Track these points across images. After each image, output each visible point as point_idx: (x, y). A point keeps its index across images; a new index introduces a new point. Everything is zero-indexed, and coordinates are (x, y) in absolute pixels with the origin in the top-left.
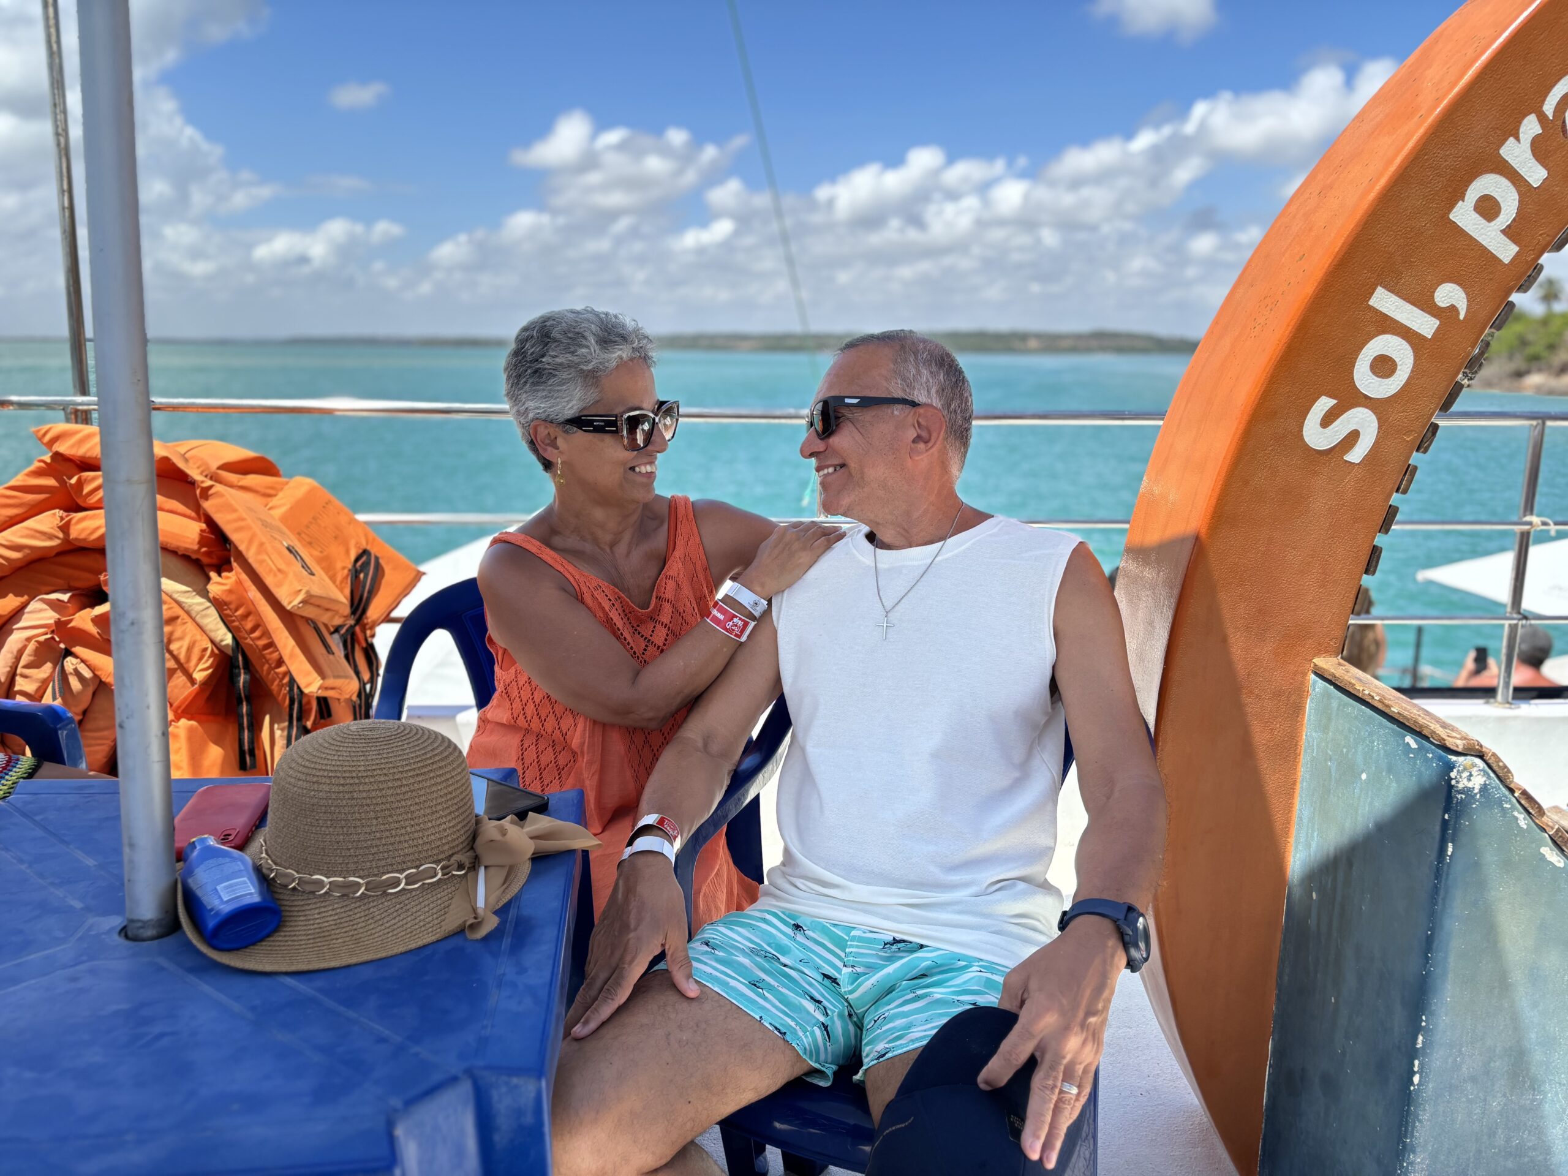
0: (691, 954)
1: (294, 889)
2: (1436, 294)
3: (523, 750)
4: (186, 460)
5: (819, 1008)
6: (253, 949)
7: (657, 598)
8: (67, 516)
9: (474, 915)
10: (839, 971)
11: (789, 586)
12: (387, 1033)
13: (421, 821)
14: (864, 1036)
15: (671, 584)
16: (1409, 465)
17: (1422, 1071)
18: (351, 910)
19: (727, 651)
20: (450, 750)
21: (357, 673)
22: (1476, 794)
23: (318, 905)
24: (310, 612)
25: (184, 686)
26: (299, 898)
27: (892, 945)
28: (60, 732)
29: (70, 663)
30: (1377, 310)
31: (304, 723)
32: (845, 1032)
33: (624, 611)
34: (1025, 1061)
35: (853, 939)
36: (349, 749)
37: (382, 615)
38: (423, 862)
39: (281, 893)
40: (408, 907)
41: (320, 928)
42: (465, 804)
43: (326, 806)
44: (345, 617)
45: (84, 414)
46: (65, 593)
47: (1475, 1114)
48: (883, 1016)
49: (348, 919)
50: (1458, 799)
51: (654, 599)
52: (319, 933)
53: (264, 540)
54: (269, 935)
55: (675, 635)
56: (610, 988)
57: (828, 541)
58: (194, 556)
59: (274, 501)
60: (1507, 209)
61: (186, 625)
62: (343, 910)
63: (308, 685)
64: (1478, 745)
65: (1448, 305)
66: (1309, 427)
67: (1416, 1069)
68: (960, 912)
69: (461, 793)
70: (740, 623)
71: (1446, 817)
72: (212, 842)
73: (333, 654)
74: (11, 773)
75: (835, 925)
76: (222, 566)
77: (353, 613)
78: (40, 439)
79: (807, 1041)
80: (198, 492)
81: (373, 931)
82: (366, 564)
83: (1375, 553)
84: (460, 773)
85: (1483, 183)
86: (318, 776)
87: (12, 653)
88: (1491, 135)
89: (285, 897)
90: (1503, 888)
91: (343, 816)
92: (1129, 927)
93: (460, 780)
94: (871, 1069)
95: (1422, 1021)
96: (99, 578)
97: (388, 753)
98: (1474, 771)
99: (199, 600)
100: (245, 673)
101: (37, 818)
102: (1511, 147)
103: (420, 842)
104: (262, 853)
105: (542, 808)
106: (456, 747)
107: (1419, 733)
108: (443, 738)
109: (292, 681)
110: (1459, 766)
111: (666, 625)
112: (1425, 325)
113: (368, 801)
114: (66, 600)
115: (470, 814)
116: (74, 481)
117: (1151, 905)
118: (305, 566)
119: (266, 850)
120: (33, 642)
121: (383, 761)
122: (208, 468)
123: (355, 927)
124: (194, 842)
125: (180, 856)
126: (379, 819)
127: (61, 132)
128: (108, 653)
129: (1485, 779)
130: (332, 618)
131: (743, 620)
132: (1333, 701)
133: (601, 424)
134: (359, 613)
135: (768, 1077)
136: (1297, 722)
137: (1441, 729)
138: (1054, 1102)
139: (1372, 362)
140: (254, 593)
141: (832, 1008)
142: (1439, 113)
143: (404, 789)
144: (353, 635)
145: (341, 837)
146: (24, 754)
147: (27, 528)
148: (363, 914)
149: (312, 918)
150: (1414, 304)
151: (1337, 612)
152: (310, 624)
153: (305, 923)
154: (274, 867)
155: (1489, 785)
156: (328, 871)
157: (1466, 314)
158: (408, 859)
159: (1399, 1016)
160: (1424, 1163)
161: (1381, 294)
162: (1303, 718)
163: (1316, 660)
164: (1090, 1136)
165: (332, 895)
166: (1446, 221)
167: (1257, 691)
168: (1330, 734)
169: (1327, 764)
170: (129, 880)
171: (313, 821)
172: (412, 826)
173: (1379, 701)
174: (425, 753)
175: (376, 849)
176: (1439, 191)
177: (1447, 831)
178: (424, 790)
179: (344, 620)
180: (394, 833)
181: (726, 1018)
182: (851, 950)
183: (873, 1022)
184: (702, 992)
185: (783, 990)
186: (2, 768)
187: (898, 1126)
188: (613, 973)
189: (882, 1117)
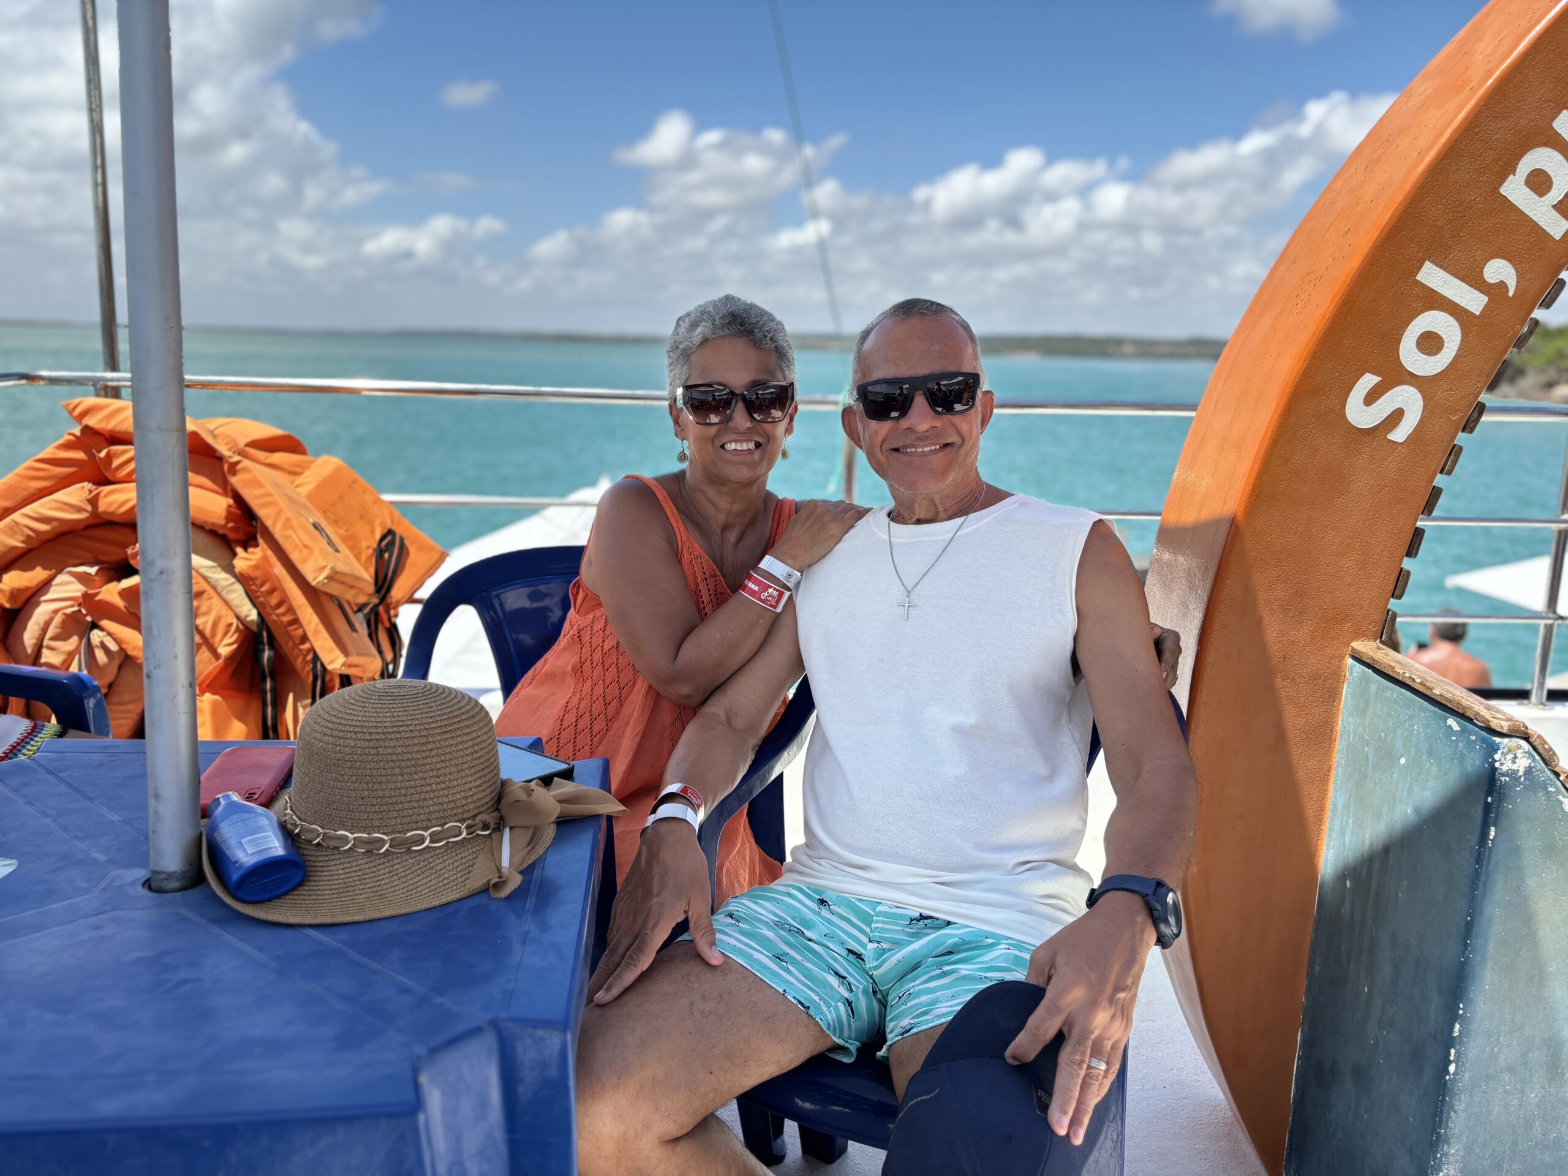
0: (716, 926)
1: (319, 844)
2: (1486, 270)
4: (215, 437)
5: (843, 983)
6: (278, 902)
8: (96, 489)
9: (498, 875)
10: (864, 946)
12: (411, 984)
13: (446, 778)
14: (888, 1014)
16: (1455, 445)
17: (1458, 1060)
18: (375, 866)
19: (765, 623)
20: (477, 709)
21: (380, 652)
22: (1521, 777)
23: (342, 861)
24: (334, 589)
25: (209, 661)
26: (324, 853)
27: (919, 920)
28: (86, 701)
29: (96, 636)
30: (1425, 285)
32: (870, 1009)
34: (1053, 1036)
35: (880, 914)
36: (375, 706)
37: (406, 595)
38: (448, 821)
39: (305, 849)
40: (432, 865)
41: (345, 883)
42: (491, 764)
43: (351, 761)
44: (369, 595)
45: (115, 390)
46: (93, 566)
47: (1512, 1105)
48: (908, 992)
49: (372, 875)
50: (1501, 781)
52: (342, 888)
53: (291, 516)
54: (293, 889)
56: (633, 954)
58: (221, 532)
59: (301, 479)
60: (1559, 184)
61: (212, 600)
62: (366, 866)
63: (331, 662)
64: (1523, 726)
65: (1498, 281)
66: (1351, 405)
67: (1452, 1058)
68: (988, 890)
69: (488, 753)
70: (775, 593)
71: (1489, 800)
72: (235, 797)
73: (357, 631)
74: (36, 739)
75: (861, 900)
76: (249, 542)
77: (378, 590)
78: (71, 413)
79: (830, 1016)
80: (226, 467)
81: (397, 888)
82: (392, 544)
83: (1418, 536)
84: (486, 733)
85: (1535, 157)
86: (344, 731)
87: (39, 625)
88: (1544, 108)
89: (310, 852)
90: (1546, 873)
91: (368, 771)
92: (1159, 902)
93: (486, 740)
94: (896, 1045)
95: (1460, 1008)
96: (126, 552)
97: (414, 710)
98: (1519, 753)
99: (224, 575)
100: (269, 649)
101: (63, 775)
103: (445, 800)
104: (287, 809)
105: (567, 774)
107: (1462, 716)
108: (470, 698)
109: (316, 657)
110: (1504, 748)
112: (1474, 301)
113: (394, 757)
114: (93, 573)
115: (495, 775)
116: (103, 454)
118: (330, 543)
119: (291, 807)
120: (60, 614)
121: (409, 718)
122: (235, 443)
123: (379, 883)
124: (218, 798)
125: (205, 812)
126: (405, 776)
128: (136, 627)
129: (1529, 761)
130: (356, 596)
131: (777, 590)
132: (1371, 685)
134: (383, 591)
135: (791, 1051)
136: (1333, 707)
137: (1485, 711)
138: (1082, 1077)
139: (1418, 339)
140: (279, 570)
141: (856, 984)
142: (1490, 86)
143: (430, 746)
144: (377, 615)
145: (366, 793)
146: (49, 721)
147: (56, 501)
148: (387, 870)
149: (336, 873)
150: (1462, 280)
151: (1377, 595)
152: (333, 601)
153: (329, 878)
154: (299, 822)
155: (1533, 768)
156: (353, 827)
157: (1515, 290)
158: (432, 817)
159: (1435, 1004)
160: (1458, 1155)
161: (1429, 269)
162: (1339, 703)
163: (1354, 644)
164: (1118, 1117)
165: (356, 851)
166: (1496, 195)
167: (1292, 675)
168: (1368, 718)
169: (1363, 750)
170: (154, 832)
171: (338, 776)
172: (438, 783)
173: (1420, 683)
174: (452, 712)
175: (400, 806)
176: (1489, 164)
177: (1490, 815)
178: (450, 748)
179: (367, 597)
180: (419, 790)
181: (750, 990)
182: (877, 925)
183: (898, 998)
184: (725, 962)
185: (808, 964)
186: (28, 733)
187: (923, 1098)
188: (636, 939)
189: (907, 1089)
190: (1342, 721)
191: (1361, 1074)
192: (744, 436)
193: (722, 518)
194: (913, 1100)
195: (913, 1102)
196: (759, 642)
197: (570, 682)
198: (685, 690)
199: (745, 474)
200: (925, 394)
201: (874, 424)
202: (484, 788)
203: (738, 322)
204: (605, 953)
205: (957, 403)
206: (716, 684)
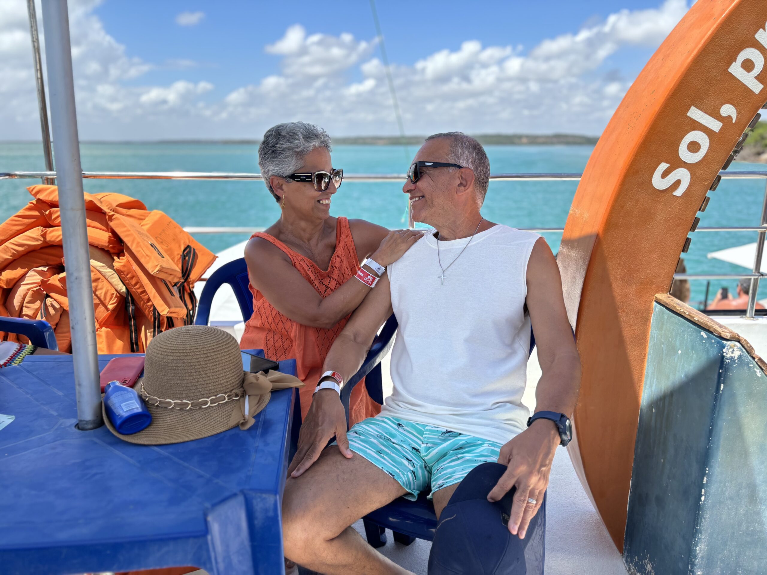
0: (349, 438)
1: (157, 406)
2: (721, 110)
3: (267, 341)
4: (101, 202)
5: (410, 463)
6: (139, 434)
7: (331, 266)
8: (45, 230)
9: (243, 419)
10: (420, 446)
11: (396, 260)
12: (202, 473)
13: (217, 373)
14: (432, 477)
15: (338, 260)
16: (706, 197)
17: (706, 495)
18: (185, 416)
19: (365, 291)
20: (231, 339)
21: (186, 305)
22: (736, 360)
23: (169, 413)
24: (162, 276)
25: (104, 312)
26: (160, 410)
27: (446, 433)
28: (45, 333)
29: (49, 301)
30: (691, 118)
31: (161, 330)
32: (423, 475)
33: (315, 272)
34: (510, 489)
35: (427, 430)
36: (181, 339)
37: (197, 277)
38: (219, 393)
39: (151, 408)
40: (212, 415)
41: (170, 424)
42: (239, 365)
43: (171, 367)
44: (179, 278)
45: (51, 180)
46: (45, 267)
47: (732, 515)
48: (441, 468)
49: (183, 420)
50: (726, 362)
51: (330, 266)
52: (169, 427)
53: (139, 241)
54: (146, 427)
55: (339, 284)
56: (309, 453)
57: (415, 238)
58: (106, 249)
59: (144, 222)
60: (758, 66)
61: (103, 282)
62: (180, 416)
63: (163, 311)
64: (737, 335)
65: (727, 115)
66: (655, 178)
67: (703, 493)
68: (477, 418)
69: (237, 360)
70: (371, 278)
71: (721, 371)
72: (118, 383)
73: (174, 296)
74: (22, 353)
75: (418, 424)
76: (120, 254)
77: (183, 276)
78: (31, 192)
79: (404, 479)
80: (107, 217)
81: (195, 426)
82: (190, 252)
83: (688, 241)
84: (235, 351)
85: (746, 53)
86: (167, 352)
87: (21, 296)
88: (751, 28)
89: (154, 411)
90: (748, 406)
91: (180, 371)
92: (562, 424)
93: (236, 354)
94: (436, 493)
95: (706, 470)
96: (61, 260)
97: (201, 341)
98: (735, 349)
99: (109, 270)
100: (132, 306)
101: (35, 373)
102: (761, 34)
103: (217, 383)
104: (142, 389)
105: (276, 368)
106: (233, 338)
107: (708, 330)
108: (227, 334)
109: (155, 309)
110: (728, 346)
111: (336, 279)
112: (715, 126)
113: (192, 364)
114: (46, 271)
115: (241, 370)
116: (47, 212)
117: (572, 414)
118: (159, 253)
119: (144, 388)
120: (31, 291)
121: (198, 345)
122: (111, 205)
123: (187, 424)
124: (109, 384)
125: (103, 391)
126: (197, 373)
127: (35, 41)
128: (65, 295)
129: (740, 352)
130: (173, 278)
131: (373, 277)
132: (665, 315)
133: (304, 177)
134: (186, 276)
135: (386, 496)
136: (647, 326)
137: (719, 328)
138: (524, 507)
139: (688, 145)
140: (135, 267)
141: (417, 463)
142: (724, 17)
143: (208, 358)
144: (184, 287)
145: (179, 381)
146: (28, 344)
147: (26, 236)
148: (190, 418)
149: (166, 419)
150: (710, 115)
151: (668, 271)
152: (162, 282)
153: (163, 422)
154: (148, 395)
155: (742, 355)
156: (173, 397)
157: (736, 120)
158: (211, 392)
159: (695, 468)
160: (706, 539)
161: (693, 110)
162: (650, 324)
163: (656, 295)
164: (542, 524)
165: (175, 409)
166: (727, 72)
167: (626, 311)
168: (663, 331)
169: (661, 346)
170: (79, 402)
171: (165, 373)
172: (213, 376)
173: (688, 315)
174: (219, 341)
175: (195, 387)
176: (723, 57)
177: (721, 378)
178: (218, 359)
179: (179, 279)
180: (204, 379)
181: (365, 468)
182: (426, 436)
183: (436, 470)
184: (354, 456)
185: (393, 455)
186: (18, 350)
187: (449, 519)
188: (311, 446)
189: (441, 514)
190: (651, 332)
191: (660, 501)
202: (235, 377)
204: (297, 453)
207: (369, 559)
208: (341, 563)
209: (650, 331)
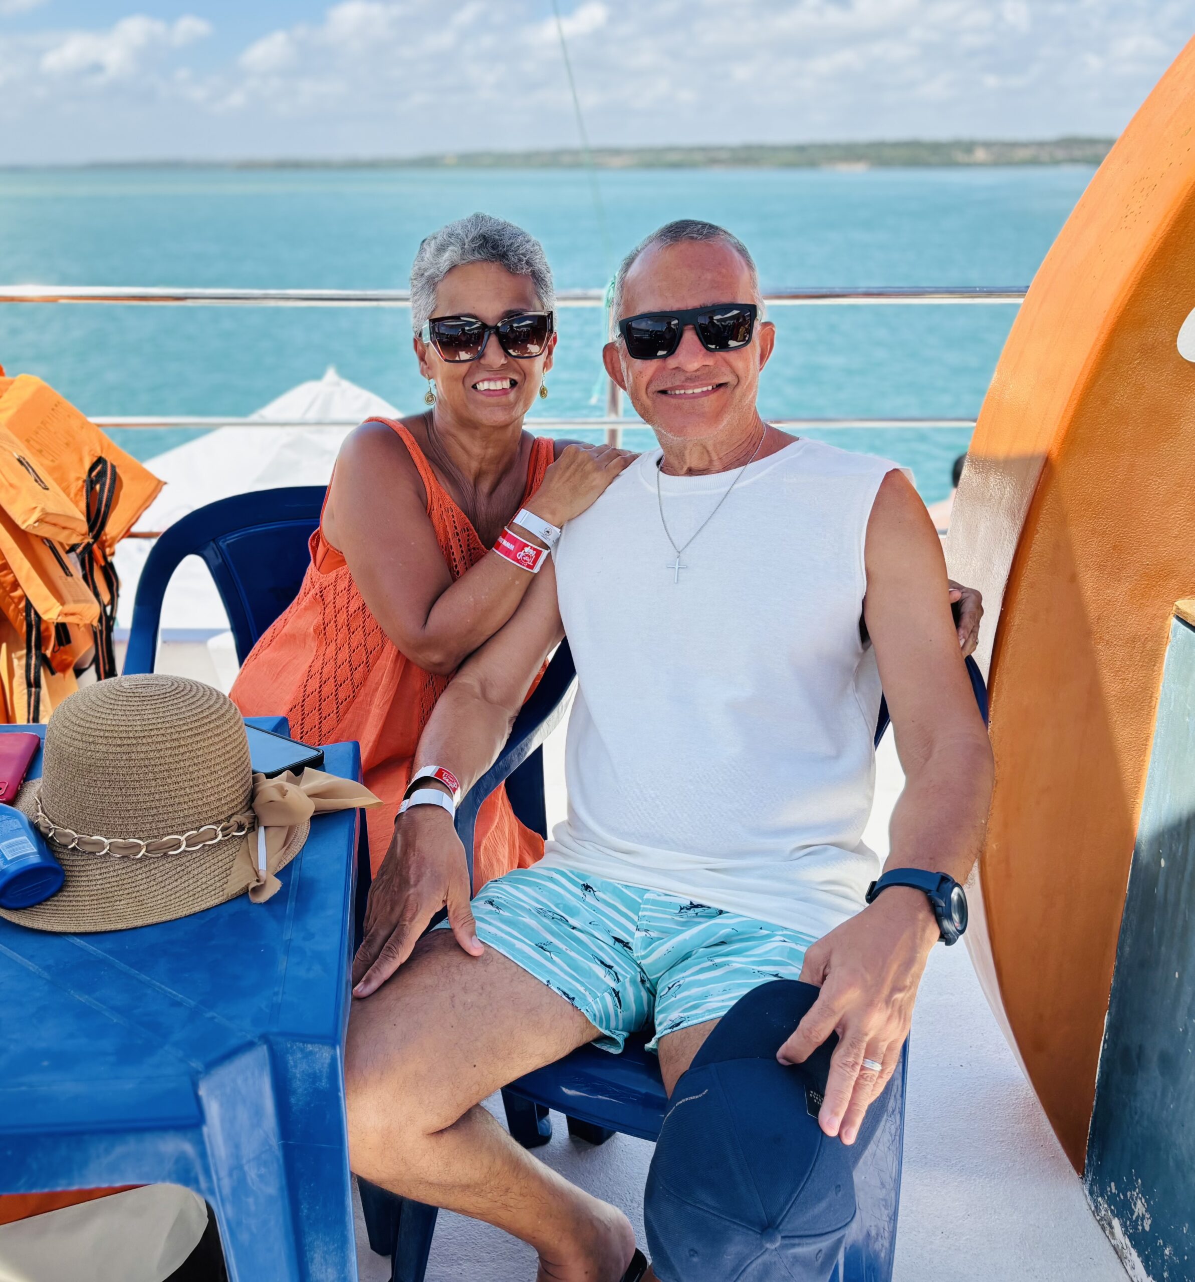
0: (474, 914)
1: (74, 849)
5: (610, 973)
6: (40, 909)
9: (256, 878)
10: (632, 935)
11: (584, 510)
12: (180, 996)
13: (200, 781)
14: (657, 1004)
18: (133, 871)
19: (518, 584)
21: (97, 595)
23: (99, 866)
24: (46, 531)
26: (80, 858)
27: (689, 909)
32: (638, 999)
34: (824, 1040)
35: (647, 901)
37: (122, 531)
38: (203, 823)
39: (61, 853)
40: (189, 869)
41: (103, 889)
42: (243, 763)
43: (103, 767)
44: (83, 535)
48: (678, 984)
49: (130, 880)
52: (102, 894)
54: (54, 895)
62: (124, 871)
63: (46, 612)
66: (1184, 336)
68: (763, 877)
69: (239, 752)
70: (532, 553)
73: (72, 575)
75: (626, 886)
77: (91, 529)
79: (596, 1007)
81: (156, 893)
82: (102, 474)
86: (93, 736)
89: (67, 858)
91: (121, 777)
92: (942, 899)
94: (665, 1038)
97: (165, 712)
103: (200, 803)
104: (38, 812)
105: (318, 763)
109: (29, 605)
113: (147, 762)
118: (38, 480)
119: (42, 808)
121: (159, 720)
123: (137, 889)
126: (158, 781)
130: (68, 537)
131: (534, 549)
134: (97, 528)
136: (1154, 672)
138: (855, 1079)
141: (624, 973)
143: (182, 750)
144: (91, 553)
145: (120, 798)
148: (144, 875)
149: (94, 878)
152: (45, 544)
153: (87, 883)
154: (53, 826)
156: (108, 832)
158: (187, 821)
162: (1160, 668)
163: (1179, 603)
164: (897, 1111)
165: (113, 857)
167: (1107, 637)
171: (90, 781)
172: (192, 786)
175: (155, 811)
178: (202, 751)
179: (81, 537)
180: (173, 794)
181: (512, 981)
182: (645, 913)
183: (667, 989)
184: (486, 952)
185: (573, 954)
187: (692, 1098)
188: (394, 930)
189: (675, 1088)
190: (1163, 687)
191: (1168, 1063)
192: (498, 373)
193: (474, 465)
194: (680, 1100)
195: (681, 1102)
196: (515, 606)
197: (312, 644)
198: (436, 657)
199: (500, 417)
200: (695, 328)
201: (638, 363)
202: (236, 788)
203: (490, 245)
204: (362, 944)
205: (731, 339)
206: (469, 651)
207: (517, 1174)
208: (458, 1180)
209: (1161, 684)
